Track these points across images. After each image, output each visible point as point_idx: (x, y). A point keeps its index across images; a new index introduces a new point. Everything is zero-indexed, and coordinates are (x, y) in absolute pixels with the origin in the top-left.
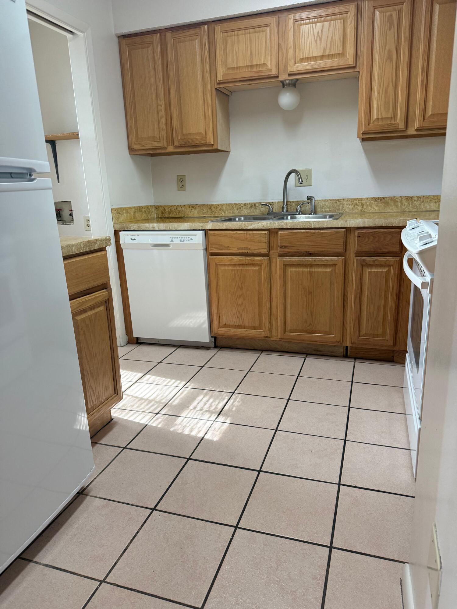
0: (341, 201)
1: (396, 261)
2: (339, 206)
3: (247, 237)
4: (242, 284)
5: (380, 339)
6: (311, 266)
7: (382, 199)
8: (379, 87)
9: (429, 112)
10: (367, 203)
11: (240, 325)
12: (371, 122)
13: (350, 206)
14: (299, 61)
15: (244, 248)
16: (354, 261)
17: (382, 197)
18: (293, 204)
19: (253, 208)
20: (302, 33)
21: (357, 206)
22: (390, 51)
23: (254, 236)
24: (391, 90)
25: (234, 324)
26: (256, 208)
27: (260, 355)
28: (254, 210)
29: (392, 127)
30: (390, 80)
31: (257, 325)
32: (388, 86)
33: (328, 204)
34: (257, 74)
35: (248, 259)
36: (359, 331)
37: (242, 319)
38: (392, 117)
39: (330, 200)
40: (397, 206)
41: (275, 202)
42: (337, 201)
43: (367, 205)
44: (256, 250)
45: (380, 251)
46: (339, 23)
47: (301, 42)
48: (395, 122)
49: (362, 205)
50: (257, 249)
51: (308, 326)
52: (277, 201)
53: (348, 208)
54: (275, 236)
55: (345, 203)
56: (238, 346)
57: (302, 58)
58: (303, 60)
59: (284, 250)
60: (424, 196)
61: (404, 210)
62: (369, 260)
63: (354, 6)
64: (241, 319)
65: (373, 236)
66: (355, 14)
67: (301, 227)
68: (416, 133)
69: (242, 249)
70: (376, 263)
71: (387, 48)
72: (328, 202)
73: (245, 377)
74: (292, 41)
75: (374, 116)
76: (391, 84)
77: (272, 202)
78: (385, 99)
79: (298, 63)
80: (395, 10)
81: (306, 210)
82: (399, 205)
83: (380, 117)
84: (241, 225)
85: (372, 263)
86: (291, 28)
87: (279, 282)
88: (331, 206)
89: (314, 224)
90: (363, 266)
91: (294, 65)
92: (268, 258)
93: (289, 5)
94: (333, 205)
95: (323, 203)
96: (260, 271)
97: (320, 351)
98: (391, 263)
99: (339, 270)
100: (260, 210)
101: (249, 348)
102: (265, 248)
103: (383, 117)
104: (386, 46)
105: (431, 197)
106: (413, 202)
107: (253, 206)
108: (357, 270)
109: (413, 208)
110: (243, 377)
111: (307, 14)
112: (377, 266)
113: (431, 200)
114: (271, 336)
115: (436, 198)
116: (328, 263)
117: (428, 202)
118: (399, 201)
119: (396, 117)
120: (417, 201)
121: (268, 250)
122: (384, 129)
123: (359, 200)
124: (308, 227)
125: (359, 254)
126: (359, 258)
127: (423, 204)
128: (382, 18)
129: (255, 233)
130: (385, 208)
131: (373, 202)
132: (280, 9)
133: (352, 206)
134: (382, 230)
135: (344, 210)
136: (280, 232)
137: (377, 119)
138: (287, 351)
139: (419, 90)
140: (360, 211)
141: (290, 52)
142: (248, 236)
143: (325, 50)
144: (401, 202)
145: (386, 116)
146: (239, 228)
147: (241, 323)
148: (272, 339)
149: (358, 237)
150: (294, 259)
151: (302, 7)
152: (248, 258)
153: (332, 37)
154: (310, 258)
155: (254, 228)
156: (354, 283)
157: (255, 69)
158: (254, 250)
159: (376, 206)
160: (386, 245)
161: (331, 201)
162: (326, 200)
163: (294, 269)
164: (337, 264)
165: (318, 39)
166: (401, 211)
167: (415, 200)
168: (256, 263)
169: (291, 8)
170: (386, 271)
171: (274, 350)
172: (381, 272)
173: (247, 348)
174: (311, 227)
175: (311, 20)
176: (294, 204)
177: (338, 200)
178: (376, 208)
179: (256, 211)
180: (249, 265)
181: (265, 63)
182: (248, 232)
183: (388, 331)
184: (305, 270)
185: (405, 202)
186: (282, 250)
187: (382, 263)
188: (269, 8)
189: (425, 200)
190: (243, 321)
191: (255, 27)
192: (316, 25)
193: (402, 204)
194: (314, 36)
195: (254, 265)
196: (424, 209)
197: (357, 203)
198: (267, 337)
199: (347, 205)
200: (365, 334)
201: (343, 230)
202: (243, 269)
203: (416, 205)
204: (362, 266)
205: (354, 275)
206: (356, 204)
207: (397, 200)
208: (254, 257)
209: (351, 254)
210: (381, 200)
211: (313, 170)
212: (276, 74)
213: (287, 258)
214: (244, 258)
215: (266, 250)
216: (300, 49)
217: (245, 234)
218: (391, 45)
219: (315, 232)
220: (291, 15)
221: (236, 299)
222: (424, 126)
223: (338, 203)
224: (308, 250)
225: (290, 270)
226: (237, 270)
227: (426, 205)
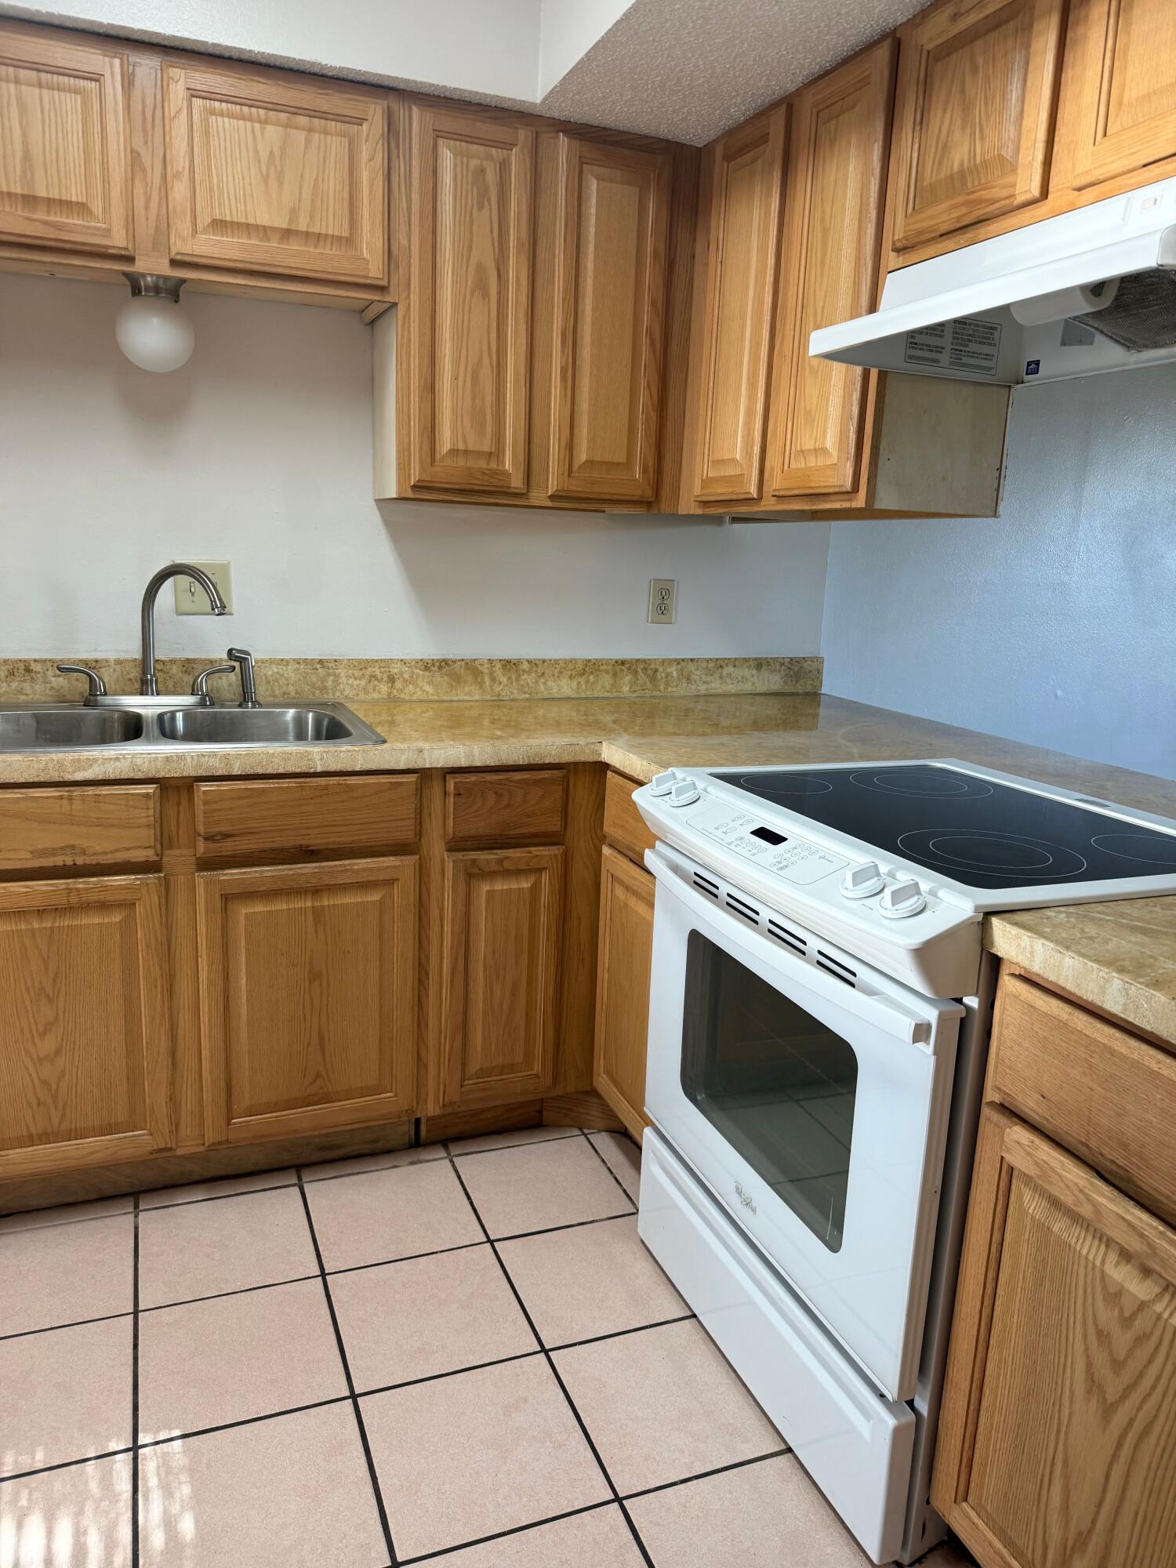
0: (330, 665)
1: (555, 855)
2: (323, 680)
3: (71, 809)
4: (54, 980)
5: (520, 1074)
6: (316, 891)
7: (443, 664)
8: (456, 363)
9: (582, 455)
10: (405, 676)
11: (49, 1130)
12: (438, 457)
13: (358, 682)
14: (208, 226)
15: (62, 848)
16: (445, 866)
17: (444, 660)
18: (174, 667)
19: (19, 679)
20: (216, 138)
21: (376, 683)
22: (480, 269)
23: (102, 805)
24: (487, 373)
25: (25, 1133)
26: (32, 678)
27: (136, 1216)
28: (27, 687)
29: (493, 480)
30: (485, 347)
31: (121, 1115)
32: (479, 363)
33: (289, 672)
34: (52, 233)
35: (78, 890)
36: (464, 1065)
37: (61, 1104)
38: (491, 453)
39: (294, 660)
40: (481, 685)
41: (107, 661)
42: (318, 666)
43: (405, 680)
44: (112, 852)
45: (512, 832)
46: (336, 146)
47: (217, 169)
48: (500, 468)
49: (392, 680)
50: (117, 850)
51: (311, 1084)
52: (112, 656)
53: (352, 686)
54: (182, 801)
55: (342, 672)
56: (34, 1203)
57: (221, 221)
58: (220, 225)
59: (222, 847)
60: (544, 661)
61: (499, 695)
62: (487, 860)
63: (379, 111)
64: (56, 1107)
65: (496, 793)
66: (383, 134)
67: (281, 771)
68: (549, 504)
69: (53, 852)
70: (507, 865)
71: (473, 262)
72: (290, 667)
73: (136, 1346)
74: (182, 154)
75: (445, 443)
76: (486, 361)
77: (97, 661)
78: (474, 398)
79: (205, 232)
80: (489, 157)
81: (218, 690)
82: (488, 683)
83: (461, 447)
84: (46, 768)
85: (494, 867)
86: (178, 112)
87: (204, 956)
88: (300, 680)
89: (322, 759)
90: (472, 875)
91: (193, 236)
92: (159, 878)
93: (174, 36)
94: (305, 678)
95: (275, 670)
96: (128, 926)
97: (339, 1147)
98: (543, 864)
99: (402, 897)
100: (49, 685)
101: (81, 1197)
102: (147, 844)
103: (470, 448)
104: (470, 249)
105: (561, 662)
106: (519, 675)
107: (22, 671)
108: (454, 889)
109: (522, 690)
110: (130, 1350)
111: (232, 86)
112: (508, 873)
113: (560, 673)
114: (177, 1142)
115: (571, 666)
116: (371, 879)
117: (554, 675)
118: (486, 671)
119: (501, 456)
120: (529, 673)
121: (159, 852)
122: (474, 482)
123: (383, 664)
124: (304, 769)
125: (456, 845)
126: (459, 855)
127: (542, 680)
128: (459, 169)
129: (104, 795)
130: (451, 691)
131: (421, 672)
132: (135, 37)
133: (363, 682)
134: (518, 776)
135: (341, 693)
136: (205, 787)
137: (454, 452)
138: (223, 1173)
139: (556, 391)
140: (385, 696)
141: (176, 188)
142: (77, 805)
143: (294, 212)
144: (491, 674)
145: (477, 448)
146: (36, 780)
147: (55, 1120)
148: (179, 1152)
149: (455, 795)
150: (257, 875)
151: (211, 55)
152: (80, 883)
153: (316, 185)
154: (310, 868)
155: (100, 777)
156: (447, 928)
157: (41, 215)
158: (105, 853)
159: (428, 683)
160: (528, 816)
161: (299, 663)
162: (285, 663)
163: (258, 908)
164: (398, 880)
165: (272, 174)
166: (493, 698)
167: (524, 671)
168: (112, 899)
169: (172, 48)
170: (530, 885)
171: (180, 1182)
172: (519, 889)
173: (71, 1200)
174: (312, 771)
175: (245, 109)
176: (175, 669)
177: (321, 661)
178: (429, 689)
179: (32, 688)
180: (86, 907)
181: (84, 201)
182: (77, 792)
183: (539, 1050)
184: (299, 904)
185: (500, 675)
186: (211, 845)
187: (522, 866)
188: (99, 20)
189: (547, 671)
190: (64, 1115)
191: (40, 67)
192: (265, 128)
193: (493, 680)
194: (260, 162)
195: (103, 906)
196: (546, 695)
197: (377, 672)
198: (160, 1150)
199: (349, 677)
200: (481, 1069)
201: (413, 778)
202: (57, 924)
203: (528, 684)
204: (470, 876)
205: (448, 904)
206: (374, 676)
207: (480, 668)
208: (102, 878)
209: (435, 846)
210: (440, 668)
211: (232, 564)
212: (126, 249)
213: (232, 874)
214: (64, 886)
215: (151, 852)
216: (211, 189)
217: (61, 798)
218: (485, 252)
219: (327, 785)
220: (176, 70)
221: (33, 1038)
222: (571, 488)
223: (320, 670)
224: (305, 842)
225: (244, 911)
226: (33, 930)
227: (550, 683)
